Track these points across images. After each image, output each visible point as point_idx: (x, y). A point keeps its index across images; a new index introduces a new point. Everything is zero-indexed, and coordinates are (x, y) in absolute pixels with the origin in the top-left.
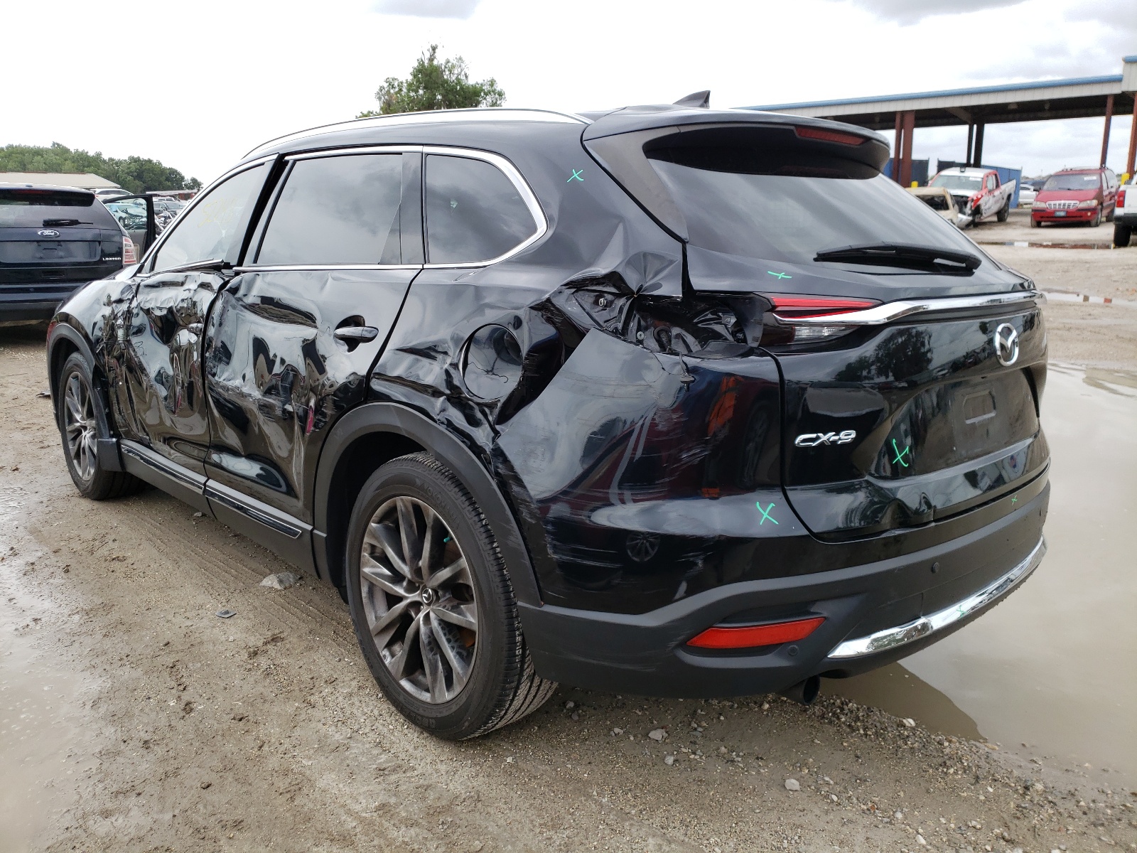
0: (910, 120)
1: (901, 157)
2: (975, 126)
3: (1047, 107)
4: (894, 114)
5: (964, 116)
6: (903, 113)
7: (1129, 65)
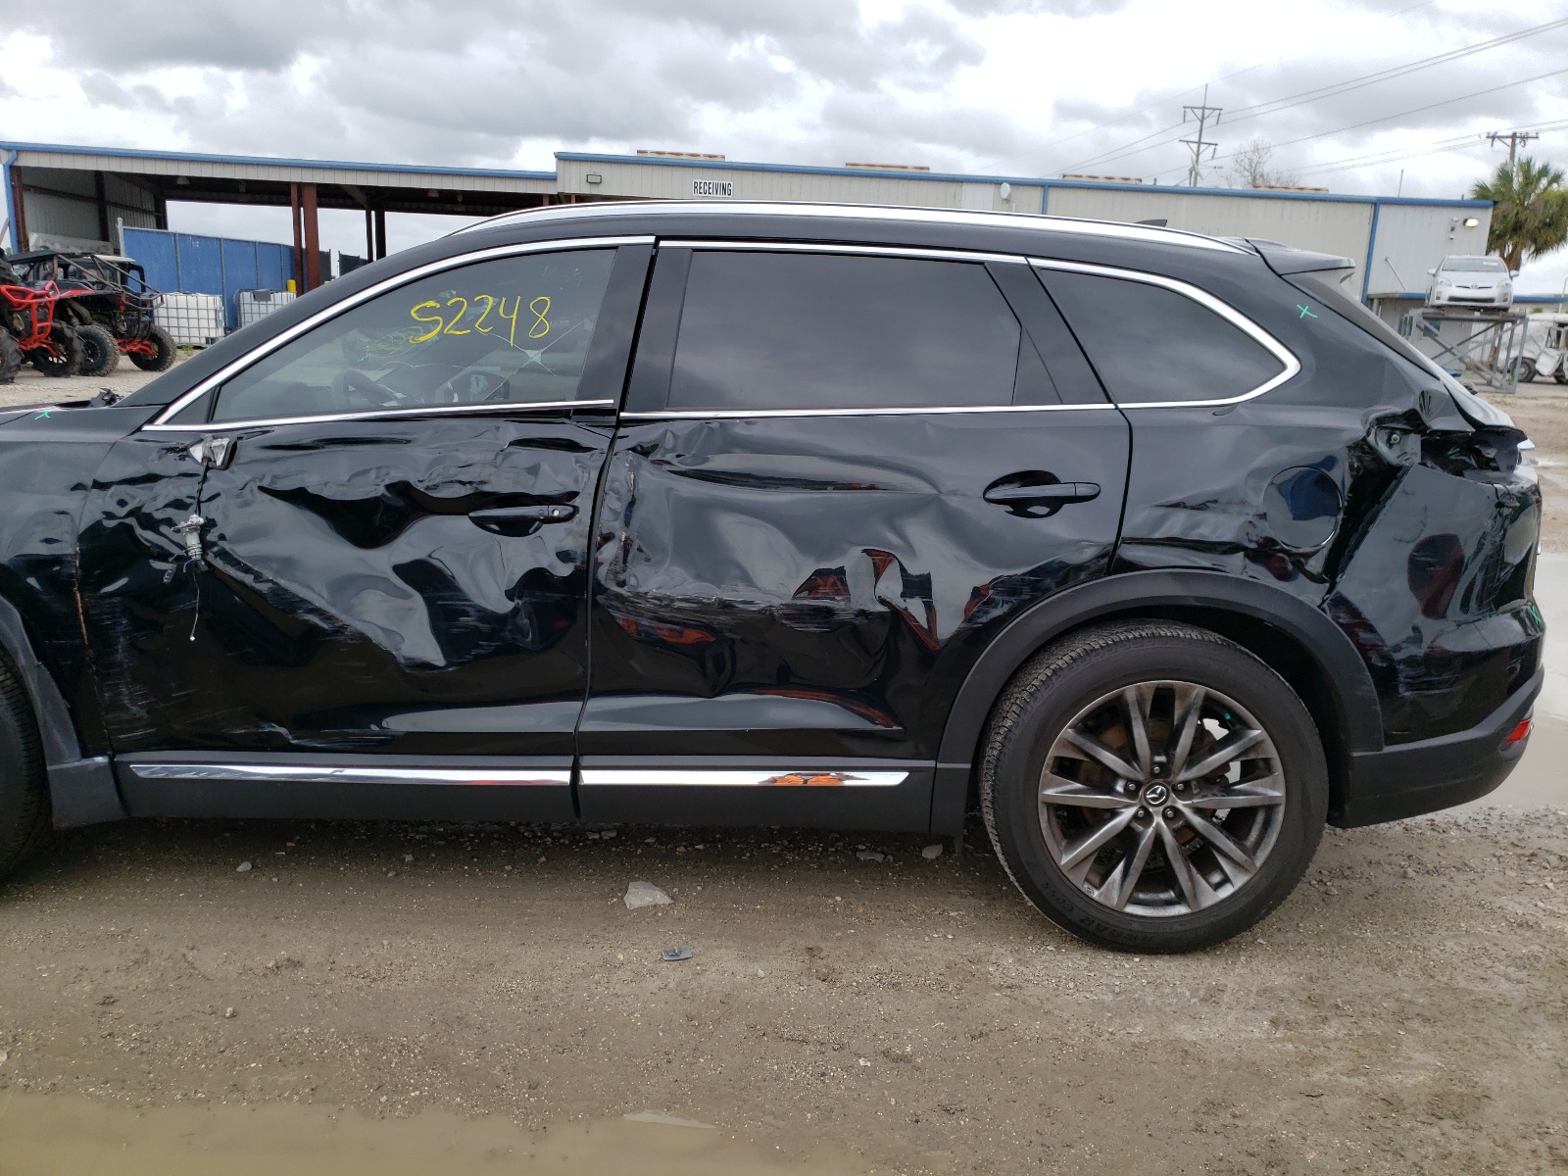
0: (310, 196)
1: (304, 246)
2: (373, 213)
3: (460, 199)
4: (288, 184)
5: (361, 198)
6: (300, 186)
7: (562, 162)
